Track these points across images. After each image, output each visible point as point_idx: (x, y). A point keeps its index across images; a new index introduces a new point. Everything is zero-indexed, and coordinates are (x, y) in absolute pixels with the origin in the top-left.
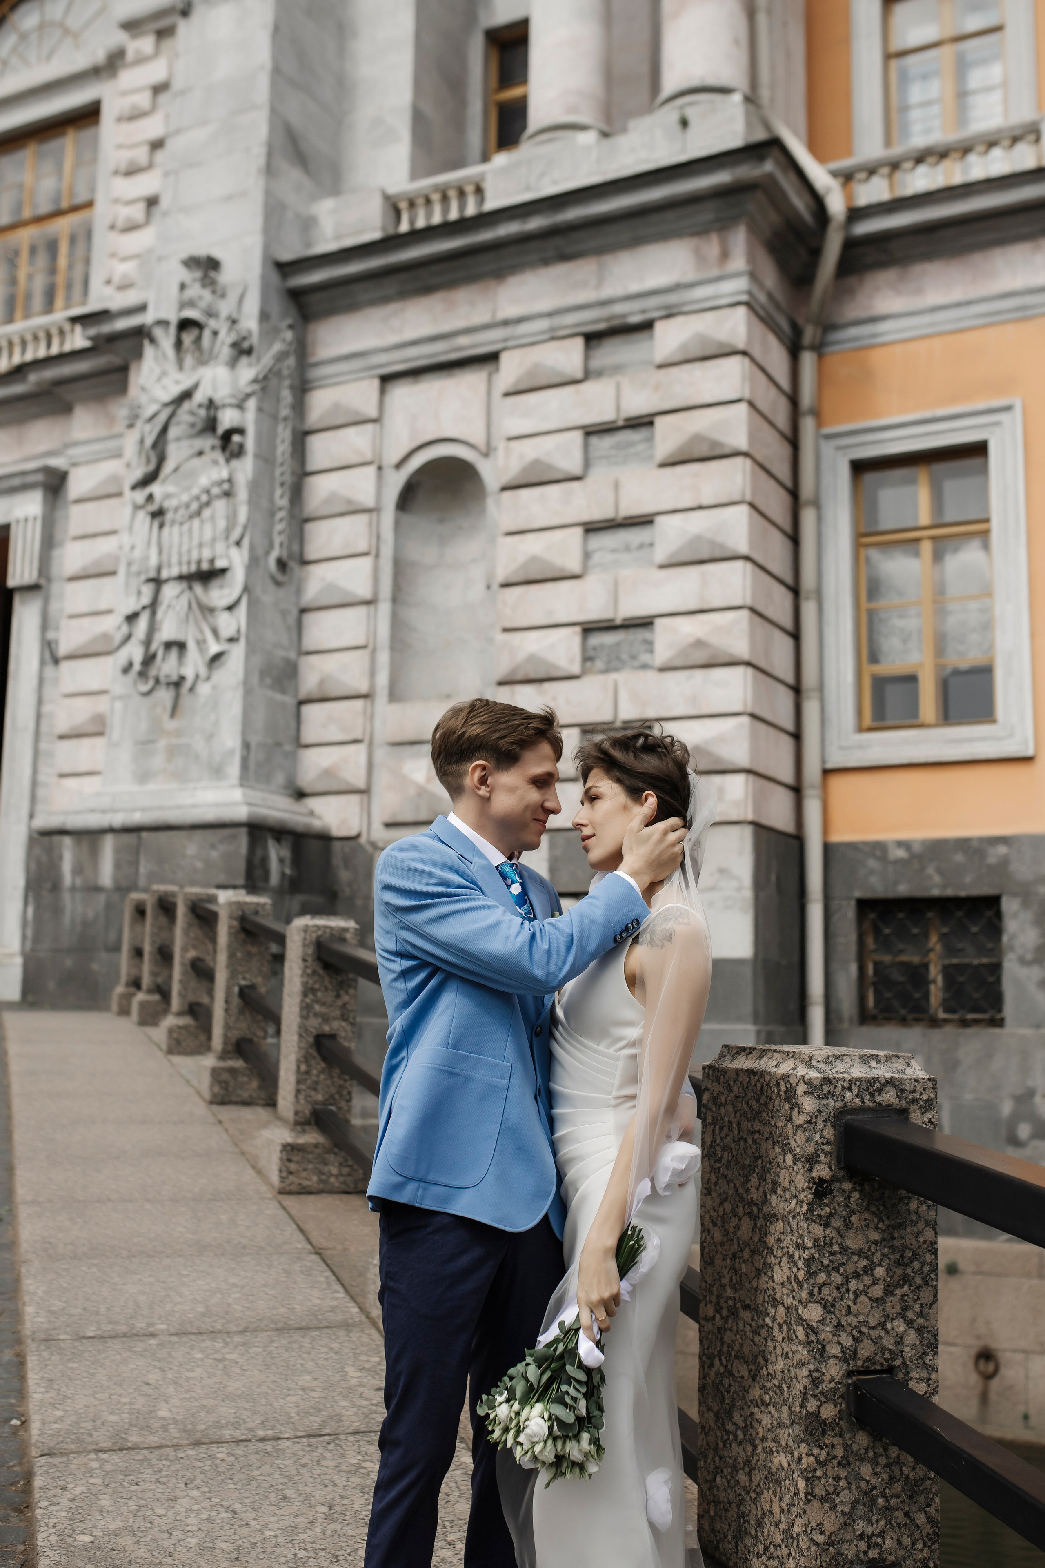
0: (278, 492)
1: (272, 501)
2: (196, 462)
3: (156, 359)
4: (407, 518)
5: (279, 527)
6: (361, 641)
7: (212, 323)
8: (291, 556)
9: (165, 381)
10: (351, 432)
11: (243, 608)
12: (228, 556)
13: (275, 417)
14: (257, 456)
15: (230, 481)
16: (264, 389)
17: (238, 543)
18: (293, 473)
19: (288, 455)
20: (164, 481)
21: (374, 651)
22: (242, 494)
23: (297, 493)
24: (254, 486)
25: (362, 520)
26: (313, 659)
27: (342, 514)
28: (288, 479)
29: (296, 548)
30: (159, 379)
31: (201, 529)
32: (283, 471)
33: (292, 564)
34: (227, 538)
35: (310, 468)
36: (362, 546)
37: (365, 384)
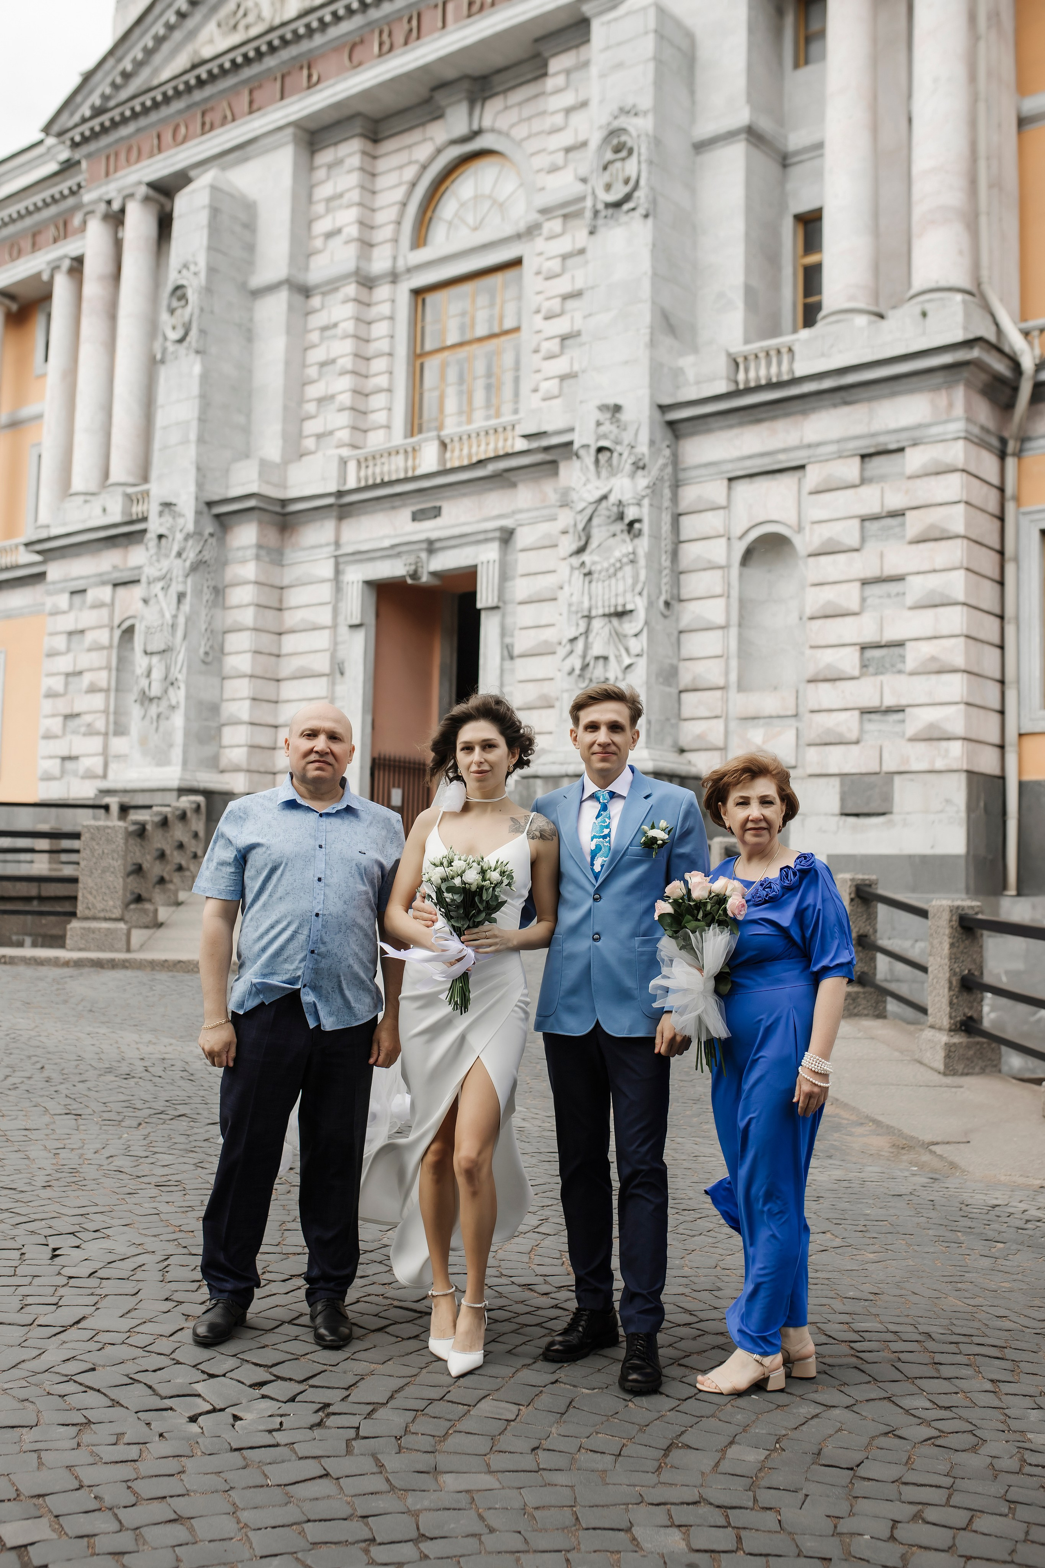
0: (664, 557)
1: (660, 564)
2: (612, 541)
3: (582, 469)
4: (748, 571)
5: (664, 580)
6: (719, 653)
7: (619, 448)
8: (672, 598)
9: (590, 486)
10: (709, 514)
11: (644, 636)
12: (634, 602)
13: (660, 508)
14: (650, 536)
15: (634, 553)
16: (653, 492)
17: (640, 594)
18: (673, 543)
19: (669, 533)
20: (591, 553)
21: (728, 658)
22: (642, 562)
23: (675, 555)
24: (649, 556)
25: (718, 573)
26: (688, 664)
27: (705, 569)
28: (669, 548)
29: (675, 591)
30: (585, 485)
31: (617, 584)
32: (666, 544)
33: (673, 603)
34: (633, 590)
35: (682, 538)
36: (718, 590)
37: (719, 482)
